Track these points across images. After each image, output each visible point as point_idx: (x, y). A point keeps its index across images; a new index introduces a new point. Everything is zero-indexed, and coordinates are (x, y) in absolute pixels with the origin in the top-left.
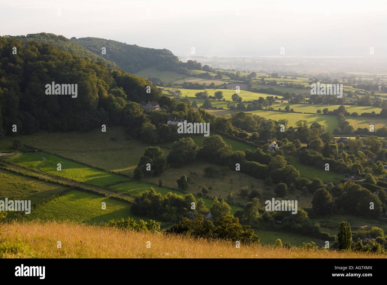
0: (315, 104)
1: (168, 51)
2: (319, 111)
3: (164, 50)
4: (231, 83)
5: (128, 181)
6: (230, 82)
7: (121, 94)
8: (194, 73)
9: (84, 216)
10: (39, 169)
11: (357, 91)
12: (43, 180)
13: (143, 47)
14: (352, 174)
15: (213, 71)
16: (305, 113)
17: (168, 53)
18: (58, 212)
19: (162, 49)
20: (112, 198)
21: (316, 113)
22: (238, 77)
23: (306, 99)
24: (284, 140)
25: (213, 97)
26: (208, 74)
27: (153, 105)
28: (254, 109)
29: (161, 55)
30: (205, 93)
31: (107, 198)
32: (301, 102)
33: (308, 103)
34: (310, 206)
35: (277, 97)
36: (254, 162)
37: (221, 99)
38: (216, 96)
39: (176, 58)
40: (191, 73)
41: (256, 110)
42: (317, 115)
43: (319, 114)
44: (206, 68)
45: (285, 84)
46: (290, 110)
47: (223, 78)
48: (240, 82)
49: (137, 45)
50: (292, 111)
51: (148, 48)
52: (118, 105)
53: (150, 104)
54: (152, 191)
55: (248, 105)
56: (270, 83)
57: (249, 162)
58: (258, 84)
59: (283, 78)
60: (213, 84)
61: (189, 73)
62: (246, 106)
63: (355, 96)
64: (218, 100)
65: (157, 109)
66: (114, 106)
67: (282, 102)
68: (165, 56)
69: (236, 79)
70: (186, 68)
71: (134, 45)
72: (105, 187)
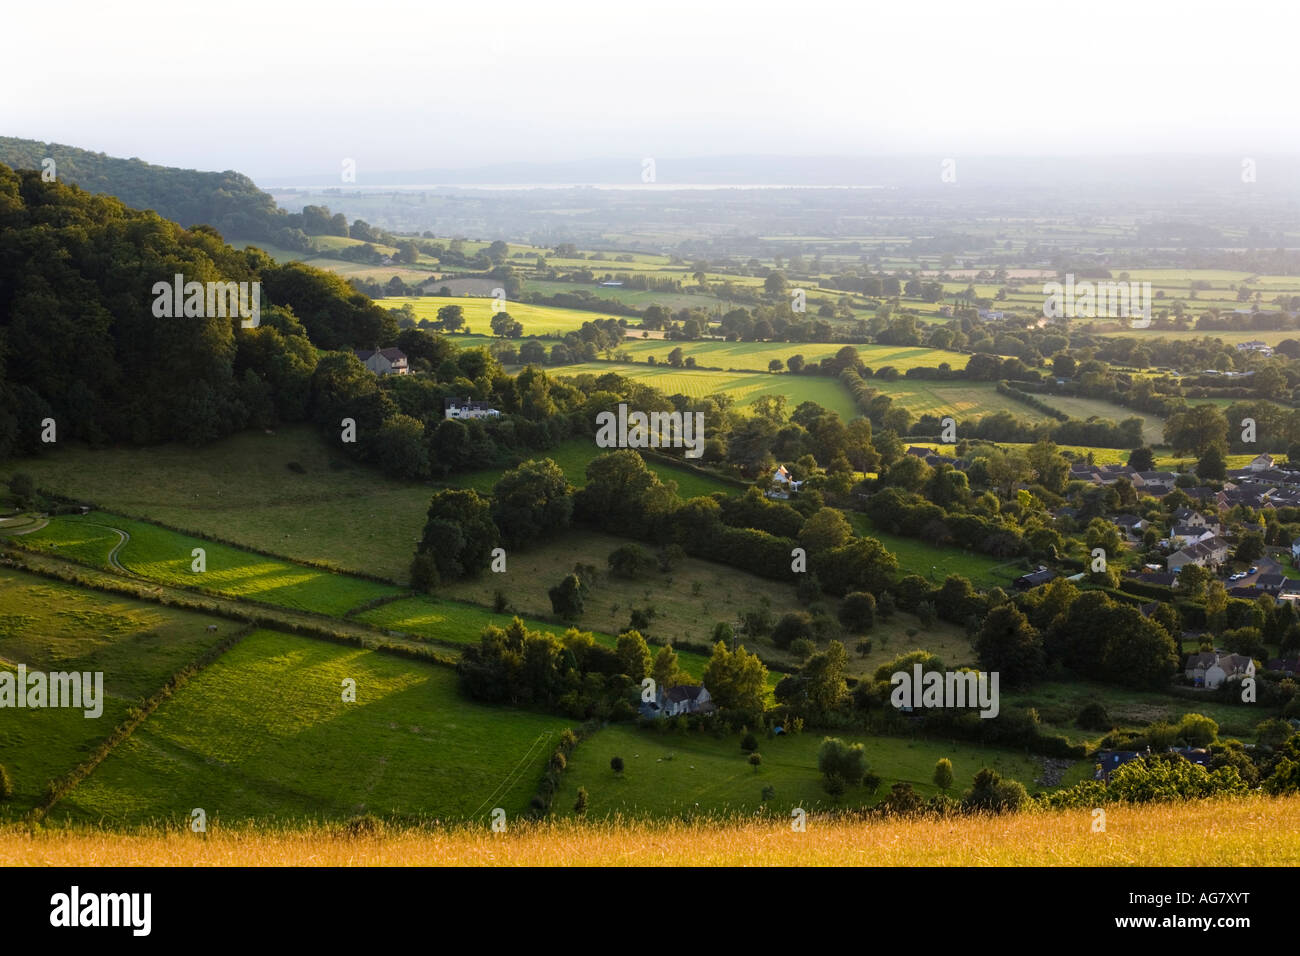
0: (745, 340)
1: (241, 177)
2: (775, 365)
3: (229, 174)
4: (451, 278)
5: (401, 598)
6: (448, 275)
7: (290, 326)
8: (326, 246)
9: (330, 710)
10: (125, 567)
11: (844, 299)
12: (156, 601)
13: (161, 165)
14: (1036, 559)
15: (386, 240)
16: (731, 370)
17: (242, 183)
18: (245, 698)
19: (220, 170)
20: (383, 651)
21: (767, 370)
22: (460, 255)
23: (711, 324)
24: (804, 461)
25: (432, 323)
26: (372, 248)
27: (392, 360)
28: (573, 359)
29: (221, 190)
30: (406, 310)
31: (368, 651)
32: (704, 336)
33: (724, 338)
34: (954, 657)
35: (626, 322)
36: (752, 530)
37: (456, 331)
38: (441, 320)
39: (265, 198)
40: (319, 246)
41: (577, 362)
42: (770, 376)
43: (777, 371)
44: (359, 230)
45: (618, 278)
46: (683, 360)
47: (418, 261)
48: (478, 274)
49: (142, 159)
50: (691, 365)
51: (177, 170)
52: (297, 362)
53: (381, 356)
54: (516, 626)
55: (555, 348)
56: (571, 274)
57: (735, 530)
58: (532, 279)
59: (592, 258)
60: (396, 279)
61: (311, 245)
62: (548, 350)
63: (842, 313)
64: (449, 332)
65: (401, 371)
66: (286, 362)
67: (645, 335)
68: (234, 194)
69: (460, 264)
70: (300, 231)
71: (131, 159)
72: (347, 616)
